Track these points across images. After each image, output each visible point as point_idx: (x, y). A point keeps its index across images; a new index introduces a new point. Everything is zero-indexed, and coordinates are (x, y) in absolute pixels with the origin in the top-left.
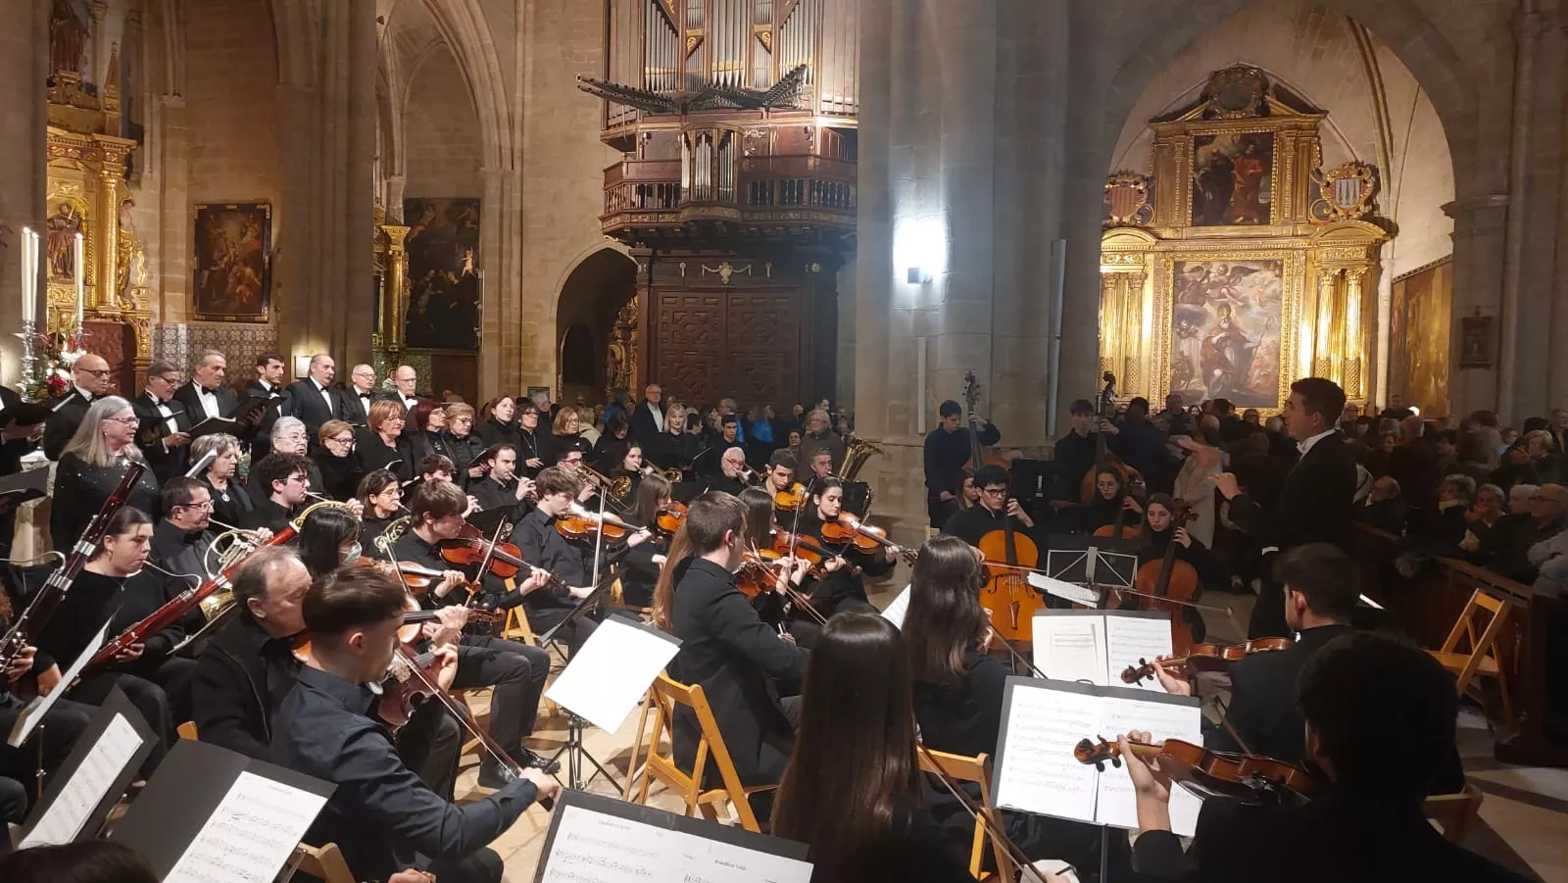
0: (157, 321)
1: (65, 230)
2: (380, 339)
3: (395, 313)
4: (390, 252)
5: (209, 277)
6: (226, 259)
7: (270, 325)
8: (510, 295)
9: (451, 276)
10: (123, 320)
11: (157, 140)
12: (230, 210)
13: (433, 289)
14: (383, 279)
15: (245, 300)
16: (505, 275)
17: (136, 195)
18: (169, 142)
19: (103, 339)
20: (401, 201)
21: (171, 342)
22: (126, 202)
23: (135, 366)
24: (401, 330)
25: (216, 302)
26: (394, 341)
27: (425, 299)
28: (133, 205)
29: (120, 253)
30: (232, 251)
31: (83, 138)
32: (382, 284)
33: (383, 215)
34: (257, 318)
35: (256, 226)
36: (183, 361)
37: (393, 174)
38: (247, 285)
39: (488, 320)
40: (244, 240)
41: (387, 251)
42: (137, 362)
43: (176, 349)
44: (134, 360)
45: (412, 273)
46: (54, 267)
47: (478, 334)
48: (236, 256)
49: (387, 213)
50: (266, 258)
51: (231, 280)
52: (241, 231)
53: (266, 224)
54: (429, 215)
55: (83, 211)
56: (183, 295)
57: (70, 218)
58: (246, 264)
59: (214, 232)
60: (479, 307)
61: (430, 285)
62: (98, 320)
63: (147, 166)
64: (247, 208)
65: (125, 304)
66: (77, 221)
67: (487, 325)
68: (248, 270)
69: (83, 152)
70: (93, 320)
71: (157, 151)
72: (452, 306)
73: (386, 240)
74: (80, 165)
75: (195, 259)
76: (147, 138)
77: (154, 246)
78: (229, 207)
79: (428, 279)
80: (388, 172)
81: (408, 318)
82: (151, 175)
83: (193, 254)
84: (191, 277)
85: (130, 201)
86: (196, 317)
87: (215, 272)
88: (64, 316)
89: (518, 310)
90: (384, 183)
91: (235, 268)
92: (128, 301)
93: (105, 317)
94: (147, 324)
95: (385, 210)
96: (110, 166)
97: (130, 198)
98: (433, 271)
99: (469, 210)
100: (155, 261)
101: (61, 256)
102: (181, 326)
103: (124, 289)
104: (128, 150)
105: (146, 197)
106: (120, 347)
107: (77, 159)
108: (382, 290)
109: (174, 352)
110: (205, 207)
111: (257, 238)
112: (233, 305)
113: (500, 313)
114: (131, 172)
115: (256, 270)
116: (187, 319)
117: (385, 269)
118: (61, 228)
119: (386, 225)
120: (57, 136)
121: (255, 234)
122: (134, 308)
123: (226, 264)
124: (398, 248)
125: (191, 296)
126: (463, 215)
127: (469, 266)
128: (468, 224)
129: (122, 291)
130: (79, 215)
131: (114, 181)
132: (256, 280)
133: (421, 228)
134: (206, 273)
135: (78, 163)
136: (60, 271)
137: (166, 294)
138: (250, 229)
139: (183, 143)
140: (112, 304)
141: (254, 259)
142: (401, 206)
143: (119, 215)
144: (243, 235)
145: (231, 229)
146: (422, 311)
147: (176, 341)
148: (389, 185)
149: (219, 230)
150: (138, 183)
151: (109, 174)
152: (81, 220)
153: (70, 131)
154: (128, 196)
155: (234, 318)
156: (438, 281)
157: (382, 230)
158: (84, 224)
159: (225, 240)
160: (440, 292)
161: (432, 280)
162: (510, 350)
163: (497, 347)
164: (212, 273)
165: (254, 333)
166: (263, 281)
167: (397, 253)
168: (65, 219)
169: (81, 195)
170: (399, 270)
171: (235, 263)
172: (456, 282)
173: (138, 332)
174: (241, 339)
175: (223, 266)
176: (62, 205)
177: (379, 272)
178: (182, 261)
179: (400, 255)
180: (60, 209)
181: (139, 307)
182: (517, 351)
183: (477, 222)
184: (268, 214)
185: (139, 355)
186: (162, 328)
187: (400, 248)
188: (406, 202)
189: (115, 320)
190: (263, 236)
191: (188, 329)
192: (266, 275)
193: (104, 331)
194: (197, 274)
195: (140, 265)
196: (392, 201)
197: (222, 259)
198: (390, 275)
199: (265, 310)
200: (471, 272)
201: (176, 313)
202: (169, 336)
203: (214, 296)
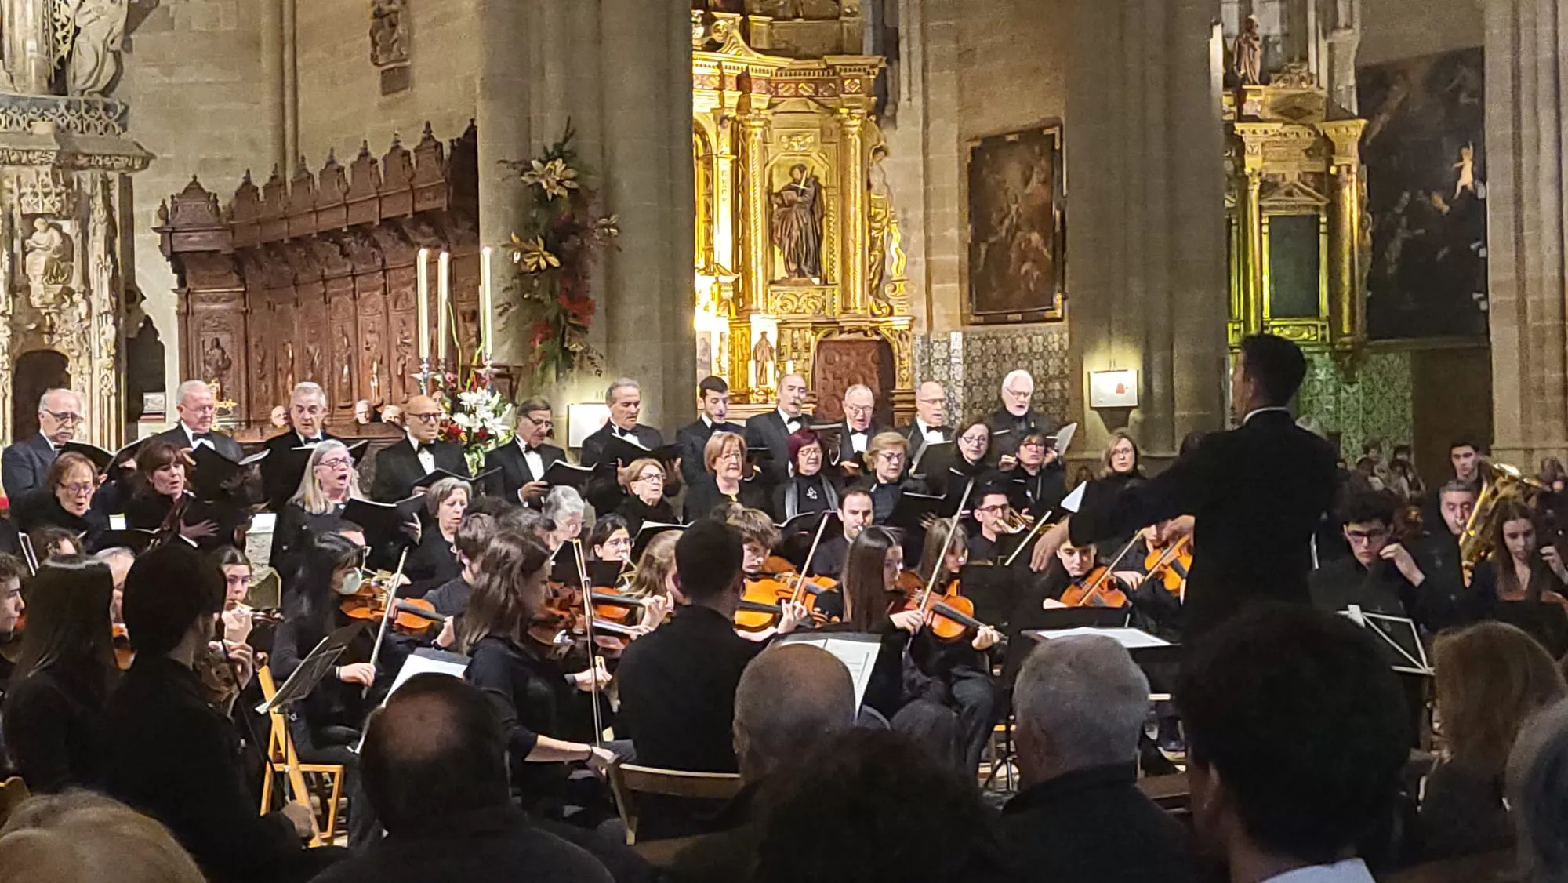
0: (924, 330)
1: (795, 206)
2: (1323, 328)
3: (1346, 279)
4: (1333, 170)
5: (988, 251)
6: (1007, 222)
7: (1065, 322)
8: (1538, 226)
9: (1438, 200)
10: (878, 334)
11: (917, 48)
12: (1012, 142)
13: (1410, 227)
14: (1323, 219)
15: (1031, 285)
16: (1526, 187)
17: (892, 138)
18: (932, 47)
19: (852, 364)
20: (1352, 73)
21: (941, 362)
22: (877, 151)
23: (893, 403)
24: (1358, 309)
25: (995, 294)
26: (1346, 330)
27: (1396, 246)
28: (886, 154)
29: (870, 232)
30: (1014, 207)
31: (814, 64)
32: (1322, 228)
33: (1321, 104)
34: (1048, 314)
35: (1043, 162)
36: (959, 391)
37: (1335, 27)
38: (1034, 261)
39: (1502, 277)
40: (1028, 191)
41: (1328, 170)
42: (897, 397)
43: (948, 373)
44: (893, 395)
45: (1374, 203)
46: (787, 262)
47: (1483, 306)
48: (1019, 216)
49: (1329, 101)
50: (1058, 214)
51: (1013, 256)
52: (1024, 173)
53: (1054, 156)
54: (1397, 94)
55: (821, 172)
56: (957, 285)
57: (801, 186)
58: (1032, 228)
59: (991, 181)
60: (1482, 253)
61: (1404, 220)
62: (844, 336)
63: (904, 89)
64: (1033, 136)
65: (880, 308)
66: (812, 190)
67: (1497, 285)
68: (1035, 237)
69: (817, 84)
70: (836, 337)
71: (917, 65)
72: (1441, 255)
73: (1326, 148)
74: (813, 106)
75: (969, 227)
76: (903, 48)
77: (917, 214)
78: (1011, 138)
79: (1399, 210)
80: (1330, 25)
81: (1369, 288)
82: (909, 102)
83: (966, 219)
84: (966, 254)
85: (881, 149)
86: (973, 319)
87: (994, 244)
88: (796, 334)
89: (1555, 251)
90: (1323, 45)
91: (1019, 234)
92: (883, 304)
93: (850, 332)
94: (907, 337)
95: (1324, 93)
96: (849, 100)
97: (882, 143)
98: (1407, 195)
99: (1465, 71)
100: (918, 237)
101: (793, 245)
102: (954, 335)
103: (878, 286)
104: (876, 71)
105: (902, 138)
106: (875, 375)
107: (810, 97)
108: (1323, 240)
109: (945, 378)
110: (977, 144)
111: (1044, 182)
112: (1019, 295)
113: (1520, 259)
114: (883, 106)
115: (1044, 237)
116: (963, 324)
117: (1328, 201)
118: (791, 204)
119: (1328, 119)
120: (780, 68)
121: (1042, 177)
122: (891, 314)
123: (1007, 231)
124: (1350, 158)
125: (966, 286)
126: (1455, 82)
127: (1467, 178)
128: (1464, 99)
129: (875, 291)
130: (817, 178)
131: (855, 122)
132: (1045, 251)
133: (1384, 118)
134: (983, 248)
135: (810, 103)
136: (793, 267)
137: (935, 287)
138: (1036, 169)
139: (951, 47)
140: (860, 312)
141: (1042, 218)
142: (1352, 82)
143: (866, 172)
144: (1027, 182)
145: (1013, 173)
146: (1390, 271)
147: (947, 361)
148: (1331, 48)
149: (998, 177)
150: (893, 119)
151: (849, 114)
152: (818, 188)
153: (797, 58)
154: (879, 141)
155: (1019, 317)
156: (1418, 213)
157: (1317, 133)
158: (823, 192)
159: (1006, 191)
160: (1421, 231)
161: (1407, 211)
162: (1543, 330)
163: (1515, 329)
164: (991, 245)
165: (1045, 339)
166: (1054, 252)
167: (1344, 169)
168: (796, 190)
169: (818, 149)
170: (1351, 198)
171: (1018, 228)
172: (1446, 208)
173: (896, 351)
174: (1030, 349)
175: (1003, 233)
176: (793, 168)
177: (1317, 208)
178: (953, 233)
179: (1349, 171)
180: (791, 174)
181: (896, 312)
182: (1557, 332)
183: (1480, 93)
184: (1057, 141)
185: (898, 386)
186: (929, 342)
187: (1354, 159)
188: (1359, 74)
189: (865, 334)
190: (1051, 181)
191: (964, 339)
192: (1058, 242)
193: (853, 353)
194: (973, 250)
195: (895, 244)
196: (1336, 76)
197: (1001, 222)
198: (1334, 210)
199: (1058, 297)
200: (1470, 187)
201: (947, 315)
202: (939, 352)
203: (994, 284)
